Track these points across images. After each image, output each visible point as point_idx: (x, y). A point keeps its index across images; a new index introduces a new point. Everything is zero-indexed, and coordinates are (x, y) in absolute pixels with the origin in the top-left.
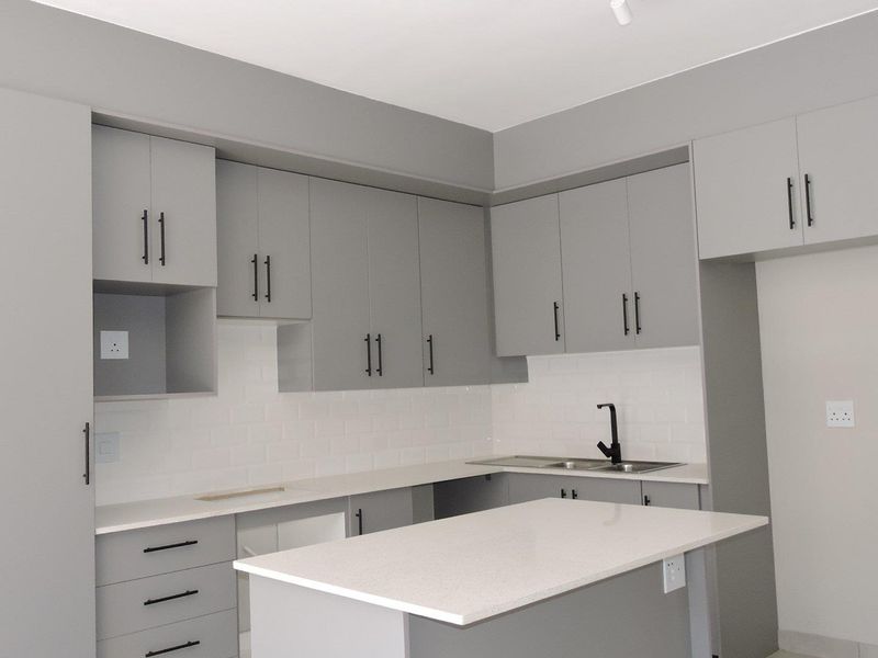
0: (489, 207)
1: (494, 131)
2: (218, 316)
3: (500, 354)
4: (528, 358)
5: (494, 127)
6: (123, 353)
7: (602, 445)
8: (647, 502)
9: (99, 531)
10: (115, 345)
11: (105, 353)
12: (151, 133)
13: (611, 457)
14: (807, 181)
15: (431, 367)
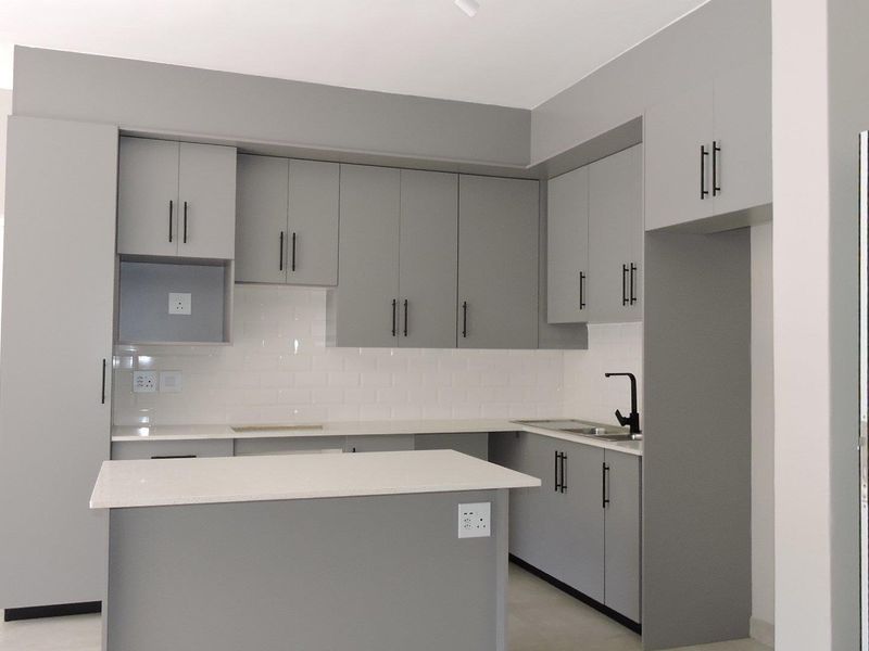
0: (546, 180)
1: (532, 109)
2: (236, 282)
3: (550, 321)
4: (589, 326)
5: (530, 104)
6: (187, 310)
7: (618, 413)
8: (605, 468)
9: (115, 439)
10: (180, 304)
11: (173, 309)
12: (180, 140)
13: (628, 426)
14: (715, 149)
15: (464, 331)
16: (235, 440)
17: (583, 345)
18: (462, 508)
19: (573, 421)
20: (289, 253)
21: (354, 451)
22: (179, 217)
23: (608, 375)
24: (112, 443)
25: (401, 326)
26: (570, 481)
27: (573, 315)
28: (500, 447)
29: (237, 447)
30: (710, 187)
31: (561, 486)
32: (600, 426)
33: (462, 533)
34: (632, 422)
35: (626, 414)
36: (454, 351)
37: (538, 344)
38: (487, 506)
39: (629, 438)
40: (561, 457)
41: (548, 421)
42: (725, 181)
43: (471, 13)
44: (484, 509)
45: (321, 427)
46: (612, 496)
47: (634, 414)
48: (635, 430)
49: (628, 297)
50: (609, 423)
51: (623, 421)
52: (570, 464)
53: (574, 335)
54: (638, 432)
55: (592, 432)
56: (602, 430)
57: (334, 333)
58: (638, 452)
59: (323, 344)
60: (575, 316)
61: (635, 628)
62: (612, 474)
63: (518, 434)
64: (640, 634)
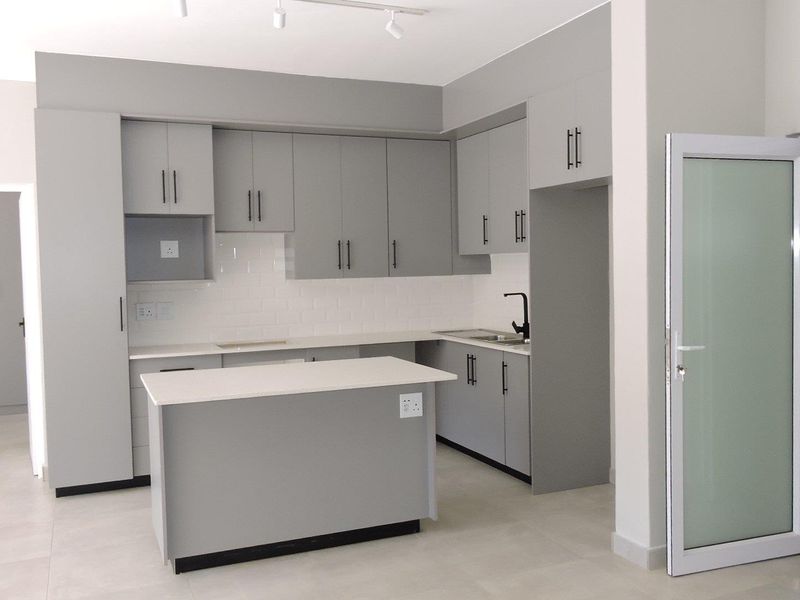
0: (455, 141)
1: (442, 85)
2: (217, 232)
3: (461, 253)
4: (491, 256)
6: (175, 254)
7: (514, 324)
8: (504, 366)
9: (131, 358)
10: (170, 249)
11: (165, 254)
12: (166, 122)
13: (522, 333)
14: (577, 133)
15: (394, 263)
16: (222, 355)
17: (487, 270)
18: (402, 397)
19: (480, 330)
20: (256, 206)
21: (314, 360)
22: (170, 183)
23: (506, 295)
24: (130, 361)
25: (345, 261)
26: (478, 376)
27: (479, 249)
28: (424, 352)
29: (224, 360)
30: (574, 162)
31: (472, 380)
32: (501, 333)
33: (403, 415)
34: (524, 330)
35: (520, 324)
36: (387, 280)
37: (452, 271)
38: (419, 395)
39: (523, 342)
40: (471, 359)
41: (461, 331)
42: (584, 156)
43: (397, 36)
44: (418, 397)
45: (285, 342)
46: (509, 385)
47: (526, 324)
48: (526, 336)
49: (519, 236)
50: (508, 331)
51: (518, 330)
52: (478, 364)
53: (480, 264)
54: (528, 337)
55: (496, 338)
56: (502, 336)
57: (292, 267)
58: (527, 353)
59: (284, 276)
60: (481, 249)
61: (527, 479)
62: (508, 370)
63: (438, 342)
64: (530, 483)
